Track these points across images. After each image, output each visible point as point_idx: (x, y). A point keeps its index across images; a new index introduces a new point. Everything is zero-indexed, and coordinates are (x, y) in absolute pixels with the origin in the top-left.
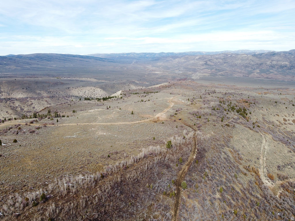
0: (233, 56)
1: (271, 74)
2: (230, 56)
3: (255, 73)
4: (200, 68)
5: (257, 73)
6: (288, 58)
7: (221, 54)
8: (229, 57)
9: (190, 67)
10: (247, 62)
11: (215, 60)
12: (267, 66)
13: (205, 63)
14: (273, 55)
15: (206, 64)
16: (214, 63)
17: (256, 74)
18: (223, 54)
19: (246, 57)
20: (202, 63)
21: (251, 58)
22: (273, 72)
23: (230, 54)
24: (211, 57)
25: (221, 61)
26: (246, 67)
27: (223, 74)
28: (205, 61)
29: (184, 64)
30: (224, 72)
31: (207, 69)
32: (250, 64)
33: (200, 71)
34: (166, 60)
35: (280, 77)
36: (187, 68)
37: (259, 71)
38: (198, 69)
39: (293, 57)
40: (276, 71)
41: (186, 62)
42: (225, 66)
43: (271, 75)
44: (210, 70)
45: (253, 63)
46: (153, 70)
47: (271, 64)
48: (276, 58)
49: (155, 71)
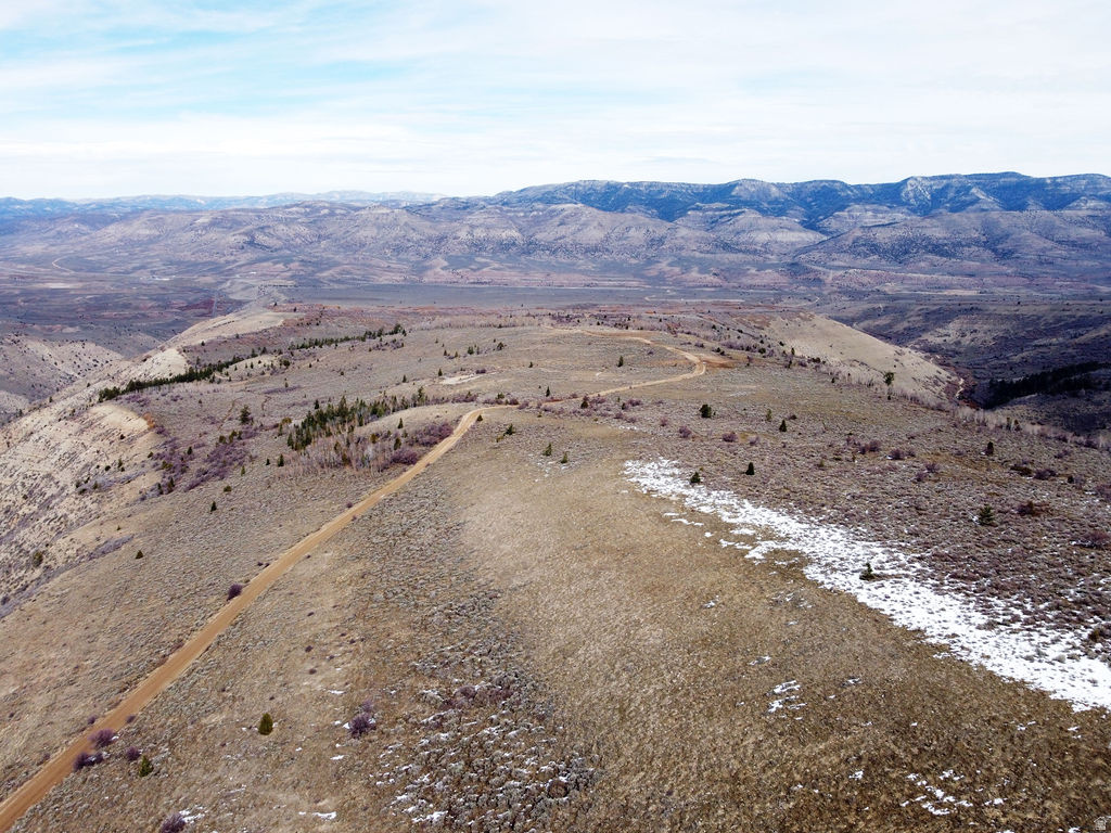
0: (338, 211)
1: (485, 270)
2: (326, 211)
3: (438, 269)
4: (233, 258)
5: (442, 269)
6: (510, 218)
7: (292, 206)
8: (325, 216)
9: (187, 256)
10: (397, 232)
11: (282, 227)
12: (460, 243)
13: (247, 239)
14: (465, 208)
15: (252, 243)
16: (279, 238)
17: (442, 272)
18: (297, 205)
19: (388, 214)
20: (233, 239)
21: (405, 218)
22: (486, 265)
23: (325, 208)
24: (259, 216)
25: (304, 230)
26: (398, 250)
27: (339, 277)
28: (246, 234)
29: (155, 246)
30: (338, 269)
31: (270, 263)
32: (409, 241)
33: (243, 269)
34: (52, 233)
35: (516, 279)
36: (183, 262)
37: (446, 264)
38: (228, 262)
39: (522, 214)
40: (492, 258)
41: (159, 236)
42: (325, 250)
43: (487, 274)
44: (281, 266)
45: (415, 236)
46: (22, 277)
47: (470, 237)
48: (477, 217)
49: (35, 278)
